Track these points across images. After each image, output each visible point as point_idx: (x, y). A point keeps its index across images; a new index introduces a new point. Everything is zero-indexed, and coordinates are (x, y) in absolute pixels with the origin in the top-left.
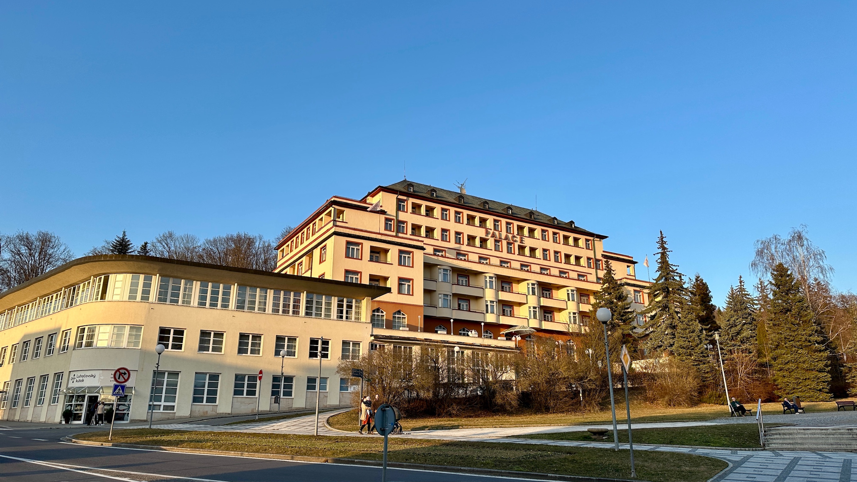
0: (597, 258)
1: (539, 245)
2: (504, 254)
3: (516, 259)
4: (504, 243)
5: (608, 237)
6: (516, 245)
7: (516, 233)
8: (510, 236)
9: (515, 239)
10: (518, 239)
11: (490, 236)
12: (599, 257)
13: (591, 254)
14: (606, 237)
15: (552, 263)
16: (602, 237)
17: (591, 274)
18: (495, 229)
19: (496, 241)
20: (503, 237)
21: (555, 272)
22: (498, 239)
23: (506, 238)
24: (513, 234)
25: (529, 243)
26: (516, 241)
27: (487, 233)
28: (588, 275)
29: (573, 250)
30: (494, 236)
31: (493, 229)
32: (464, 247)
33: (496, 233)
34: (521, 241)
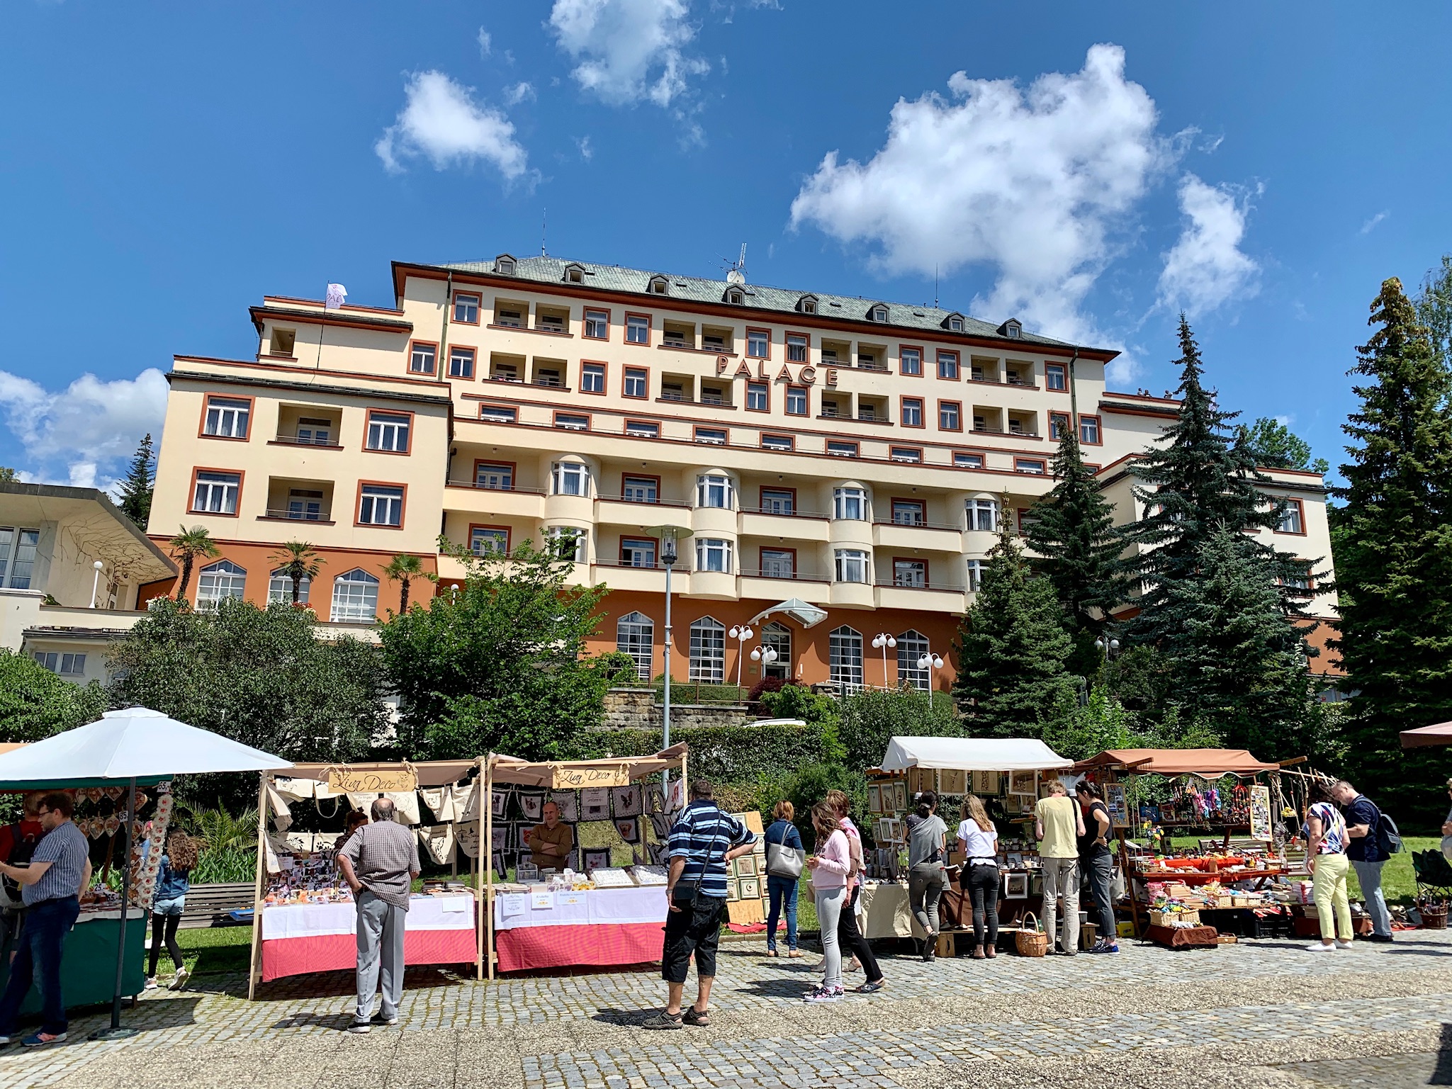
0: (1083, 411)
1: (895, 387)
2: (777, 417)
3: (814, 428)
4: (778, 390)
5: (1119, 354)
6: (816, 390)
7: (815, 361)
8: (797, 369)
9: (812, 376)
12: (1090, 409)
13: (1061, 402)
14: (1115, 355)
15: (931, 431)
16: (1099, 356)
18: (747, 356)
19: (752, 385)
20: (772, 373)
21: (943, 458)
22: (757, 378)
23: (783, 375)
24: (805, 363)
25: (860, 384)
26: (813, 382)
29: (1005, 398)
30: (743, 372)
31: (742, 355)
32: (650, 406)
33: (753, 365)
34: (831, 381)
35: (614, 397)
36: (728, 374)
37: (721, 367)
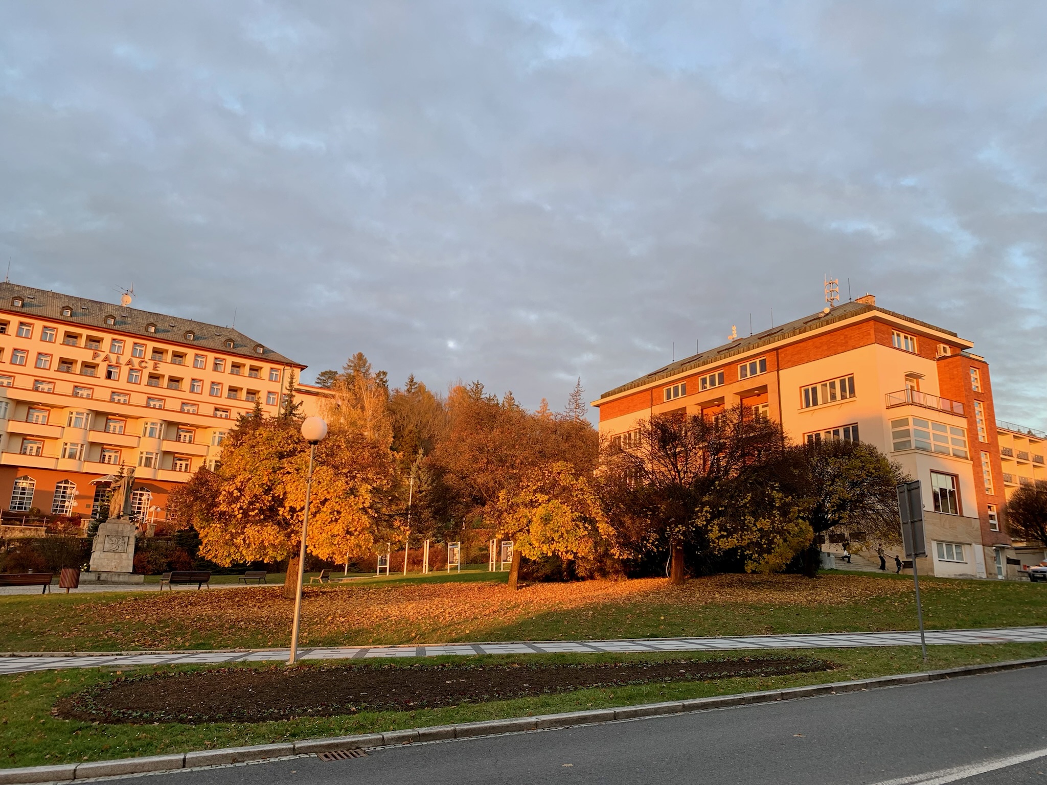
1: (188, 373)
2: (122, 384)
3: (141, 391)
4: (125, 370)
5: (307, 367)
6: (146, 372)
7: (149, 357)
8: (136, 361)
9: (145, 365)
10: (150, 364)
11: (101, 359)
13: (276, 387)
15: (205, 396)
18: (110, 352)
19: (110, 367)
20: (124, 361)
21: (210, 410)
22: (114, 363)
23: (129, 363)
24: (144, 358)
25: (169, 370)
26: (145, 367)
29: (245, 382)
30: (106, 359)
31: (107, 352)
32: (52, 374)
33: (113, 358)
34: (155, 368)
35: (30, 368)
36: (97, 361)
37: (95, 356)
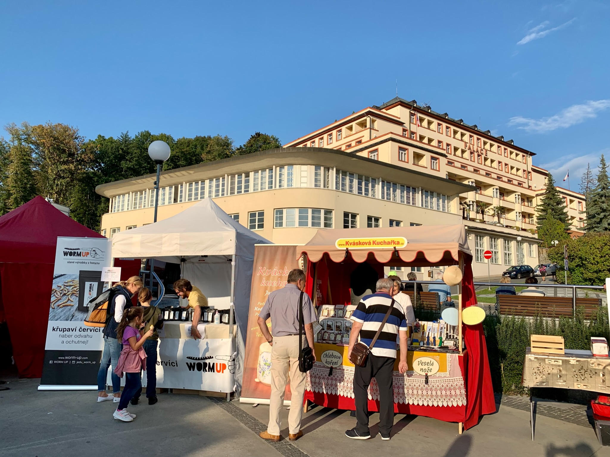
0: (529, 170)
1: (497, 158)
2: (476, 164)
4: (476, 154)
5: (536, 154)
6: (483, 156)
7: (482, 147)
8: (479, 149)
9: (482, 152)
10: (484, 152)
11: (467, 148)
12: (530, 170)
13: (525, 167)
14: (534, 154)
15: (504, 173)
16: (532, 154)
17: (525, 183)
18: (470, 144)
19: (471, 153)
20: (475, 150)
22: (472, 151)
23: (477, 151)
24: (481, 148)
25: (490, 156)
27: (466, 146)
28: (524, 183)
30: (470, 149)
34: (486, 154)
